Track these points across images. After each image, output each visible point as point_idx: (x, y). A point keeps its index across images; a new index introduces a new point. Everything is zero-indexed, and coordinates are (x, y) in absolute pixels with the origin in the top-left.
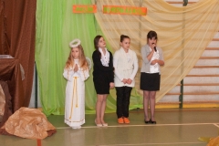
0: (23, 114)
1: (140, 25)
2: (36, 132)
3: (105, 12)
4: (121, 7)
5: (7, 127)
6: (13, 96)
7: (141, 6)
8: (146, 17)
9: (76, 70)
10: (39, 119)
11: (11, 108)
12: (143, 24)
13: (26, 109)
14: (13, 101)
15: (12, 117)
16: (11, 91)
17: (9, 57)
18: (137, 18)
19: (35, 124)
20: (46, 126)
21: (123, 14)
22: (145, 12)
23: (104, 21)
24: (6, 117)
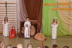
0: (39, 34)
1: (69, 13)
2: (42, 39)
3: (60, 10)
4: (64, 8)
5: (35, 37)
6: (37, 30)
7: (70, 8)
8: (71, 11)
9: (54, 24)
10: (42, 36)
11: (36, 33)
12: (70, 13)
13: (40, 33)
14: (36, 31)
15: (36, 35)
16: (36, 29)
17: (36, 21)
18: (69, 11)
19: (41, 37)
20: (44, 38)
21: (65, 10)
22: (71, 9)
23: (59, 12)
24: (35, 35)
